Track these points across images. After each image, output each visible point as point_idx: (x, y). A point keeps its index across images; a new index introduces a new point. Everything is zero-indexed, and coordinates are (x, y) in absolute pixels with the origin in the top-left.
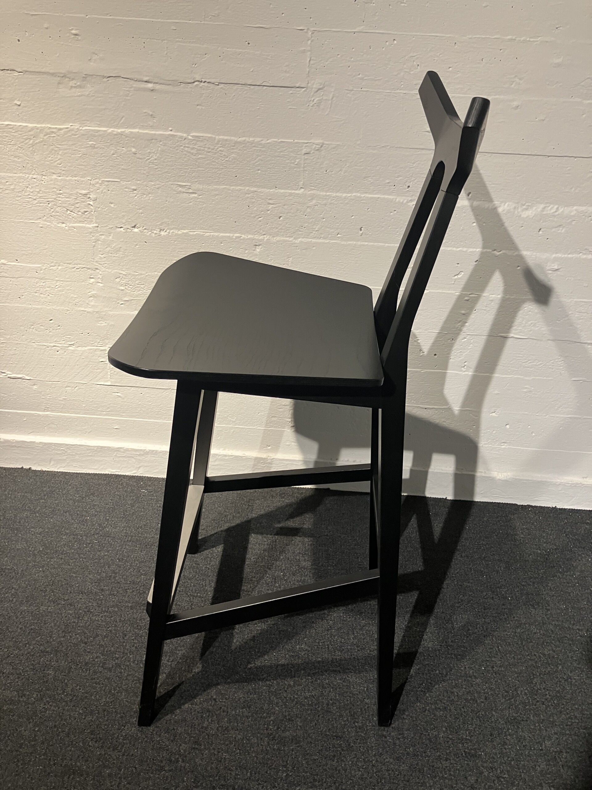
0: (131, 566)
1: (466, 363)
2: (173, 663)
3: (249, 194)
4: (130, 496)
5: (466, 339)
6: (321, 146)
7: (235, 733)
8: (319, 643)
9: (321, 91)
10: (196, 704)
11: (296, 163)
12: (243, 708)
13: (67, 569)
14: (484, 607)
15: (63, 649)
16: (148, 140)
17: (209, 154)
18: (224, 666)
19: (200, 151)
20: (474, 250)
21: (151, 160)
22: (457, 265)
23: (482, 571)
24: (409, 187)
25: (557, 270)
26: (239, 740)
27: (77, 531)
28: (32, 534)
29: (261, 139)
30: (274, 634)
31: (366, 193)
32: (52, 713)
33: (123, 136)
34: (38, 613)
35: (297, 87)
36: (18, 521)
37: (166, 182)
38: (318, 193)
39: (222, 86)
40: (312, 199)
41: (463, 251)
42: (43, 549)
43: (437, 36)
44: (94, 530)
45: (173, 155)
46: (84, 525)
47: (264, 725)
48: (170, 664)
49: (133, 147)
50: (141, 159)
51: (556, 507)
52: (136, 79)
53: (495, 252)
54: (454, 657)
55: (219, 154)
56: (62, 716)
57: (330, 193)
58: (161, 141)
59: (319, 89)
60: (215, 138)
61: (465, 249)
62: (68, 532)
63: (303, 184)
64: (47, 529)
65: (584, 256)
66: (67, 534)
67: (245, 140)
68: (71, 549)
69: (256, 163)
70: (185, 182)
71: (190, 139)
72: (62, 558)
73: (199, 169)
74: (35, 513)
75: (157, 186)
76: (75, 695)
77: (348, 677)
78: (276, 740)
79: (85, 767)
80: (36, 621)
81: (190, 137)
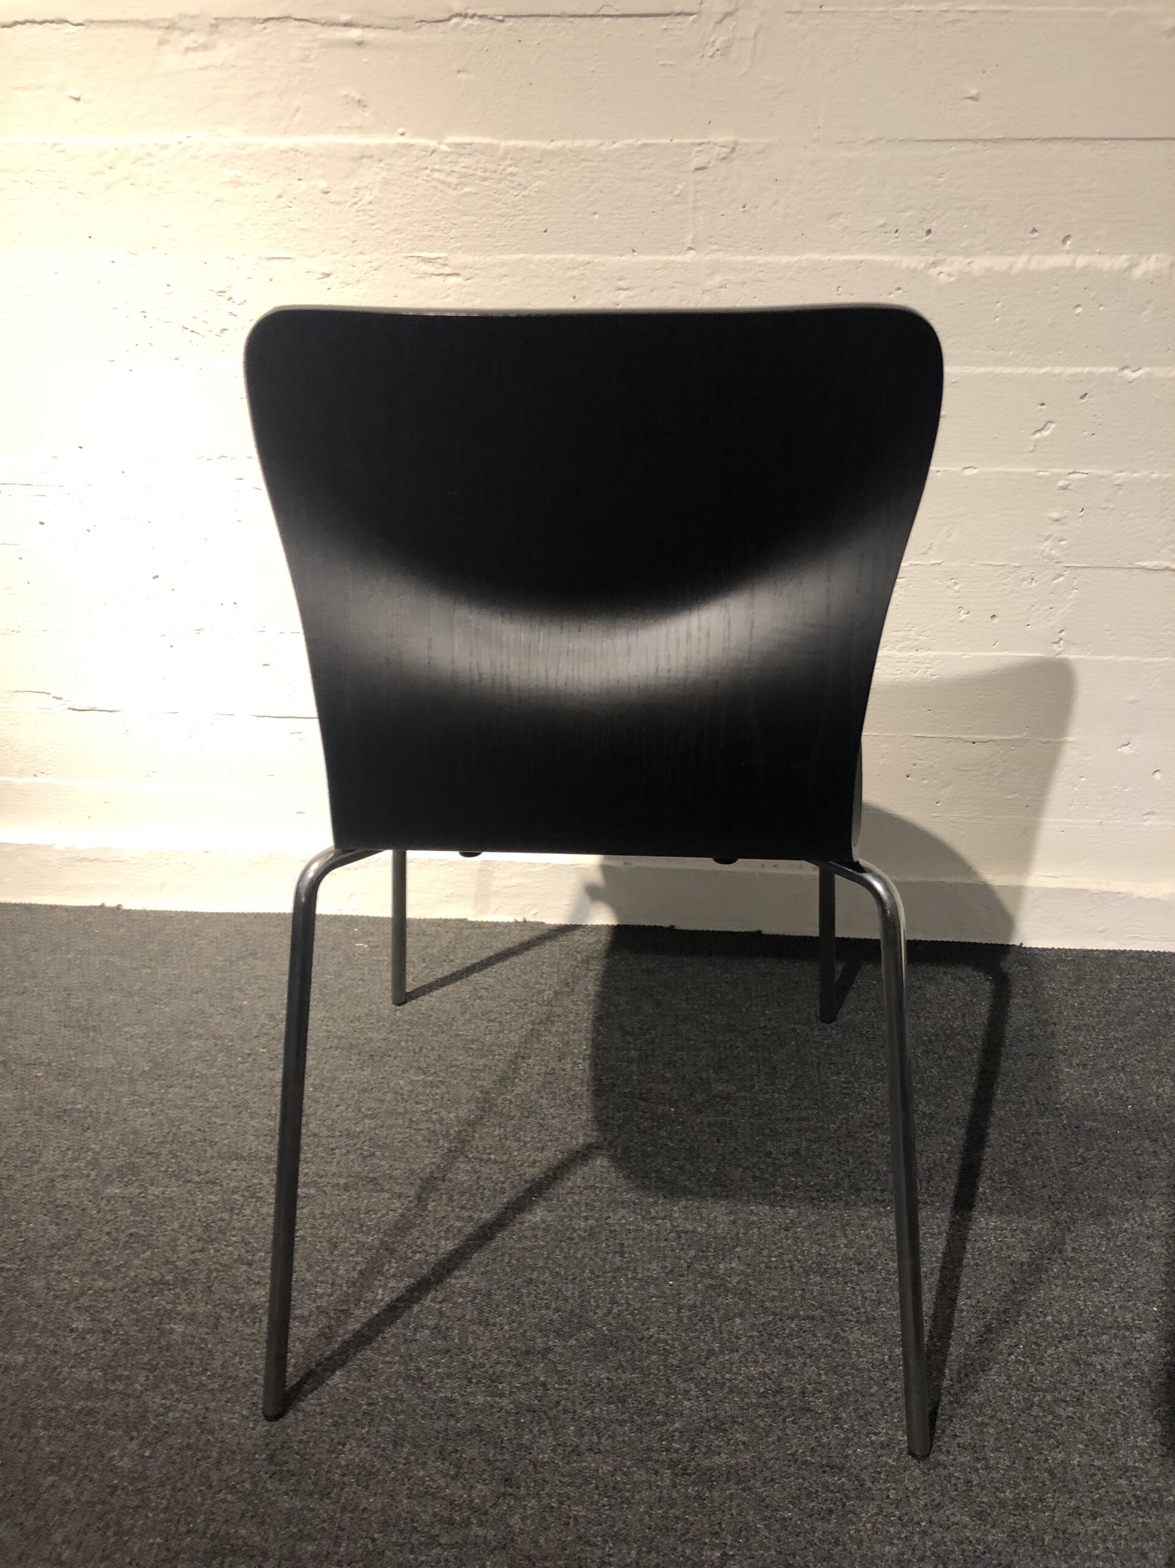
0: (341, 1099)
1: (1063, 634)
2: (444, 1305)
3: (574, 269)
4: (333, 957)
6: (733, 150)
7: (594, 1461)
8: (769, 1257)
9: (730, 18)
10: (502, 1395)
11: (677, 192)
12: (610, 1403)
13: (202, 1109)
14: (1138, 1172)
15: (201, 1276)
16: (353, 159)
17: (486, 183)
18: (557, 1310)
19: (466, 177)
20: (1079, 370)
21: (362, 205)
23: (1121, 1097)
26: (604, 1474)
27: (222, 1029)
28: (127, 1039)
29: (598, 142)
30: (666, 1240)
31: (834, 251)
32: (182, 1417)
33: (298, 154)
34: (143, 1200)
35: (679, 14)
36: (96, 1012)
37: (395, 253)
38: (728, 257)
39: (510, 23)
40: (714, 273)
41: (1054, 375)
42: (151, 1068)
44: (259, 1026)
45: (407, 191)
46: (236, 1017)
47: (661, 1440)
48: (438, 1306)
49: (322, 177)
50: (339, 203)
52: (323, 21)
53: (1128, 373)
54: (1082, 1284)
55: (508, 183)
56: (202, 1423)
57: (753, 258)
58: (380, 161)
59: (727, 15)
60: (498, 145)
61: (1057, 370)
62: (201, 1031)
63: (694, 241)
64: (158, 1026)
66: (200, 1036)
67: (563, 147)
68: (211, 1067)
69: (589, 196)
70: (434, 251)
71: (443, 152)
72: (191, 1087)
73: (465, 218)
74: (131, 996)
75: (375, 264)
76: (230, 1377)
77: (843, 1330)
78: (689, 1475)
79: (258, 1538)
80: (139, 1218)
81: (444, 148)
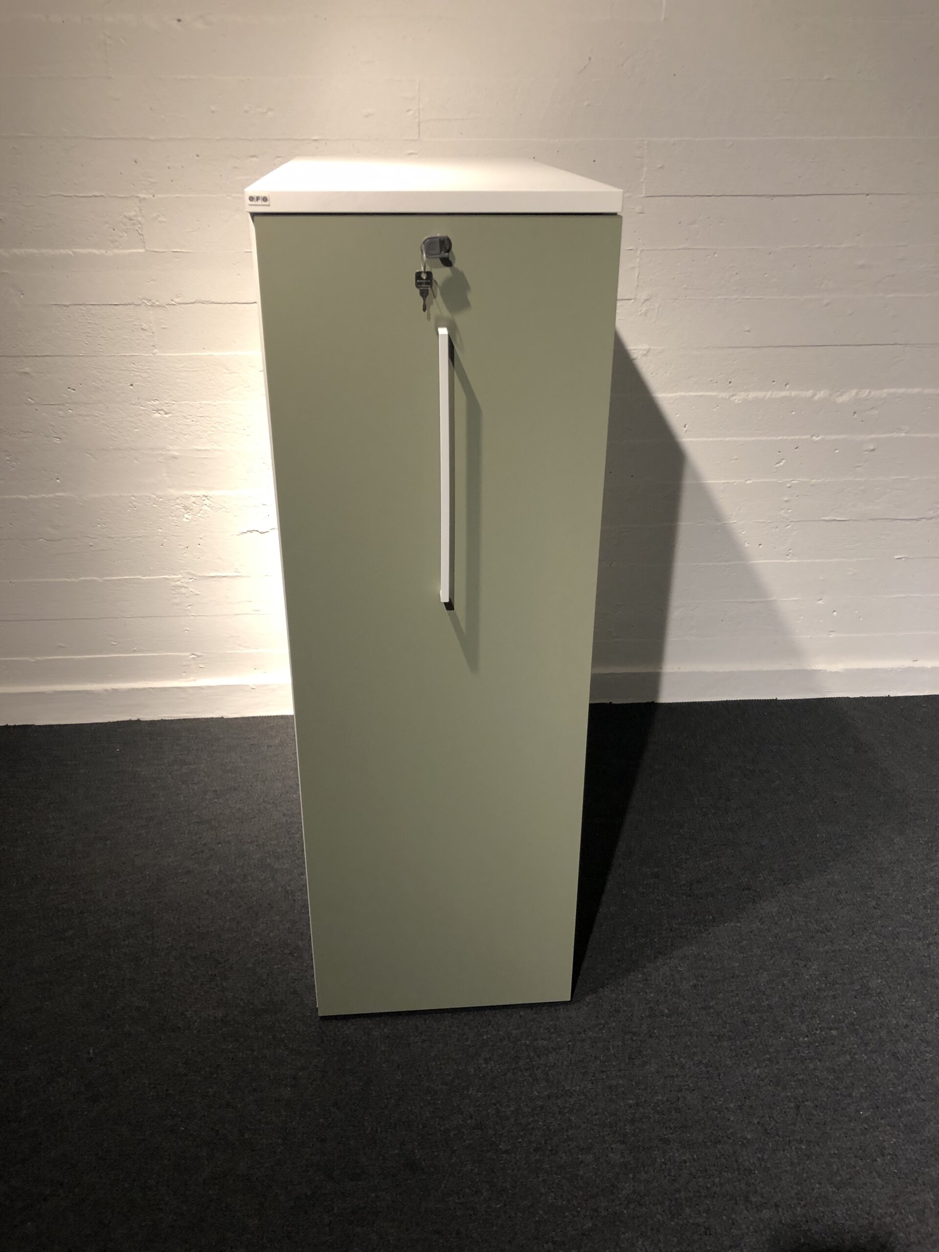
5: (789, 526)
22: (779, 453)
24: (730, 382)
25: (874, 450)
43: (753, 249)
51: (889, 696)
65: (898, 435)
